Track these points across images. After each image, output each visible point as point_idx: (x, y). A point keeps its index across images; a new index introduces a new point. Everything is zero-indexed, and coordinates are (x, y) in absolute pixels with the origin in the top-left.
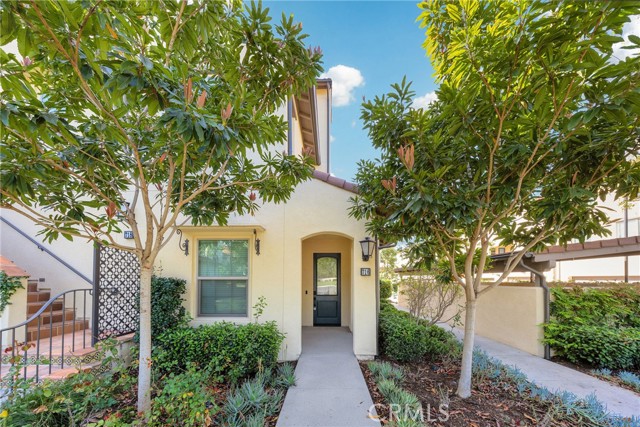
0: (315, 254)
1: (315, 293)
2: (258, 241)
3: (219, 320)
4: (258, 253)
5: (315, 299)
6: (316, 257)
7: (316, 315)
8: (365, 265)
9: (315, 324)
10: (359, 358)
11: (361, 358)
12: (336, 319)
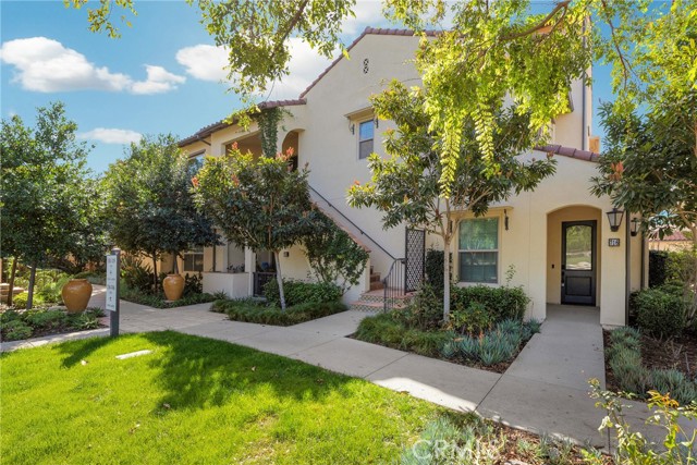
0: (563, 223)
1: (563, 267)
2: (507, 218)
3: (474, 285)
4: (507, 229)
5: (563, 274)
6: (566, 226)
7: (565, 292)
8: (614, 235)
9: (563, 303)
10: (604, 327)
11: (607, 328)
12: (590, 298)
